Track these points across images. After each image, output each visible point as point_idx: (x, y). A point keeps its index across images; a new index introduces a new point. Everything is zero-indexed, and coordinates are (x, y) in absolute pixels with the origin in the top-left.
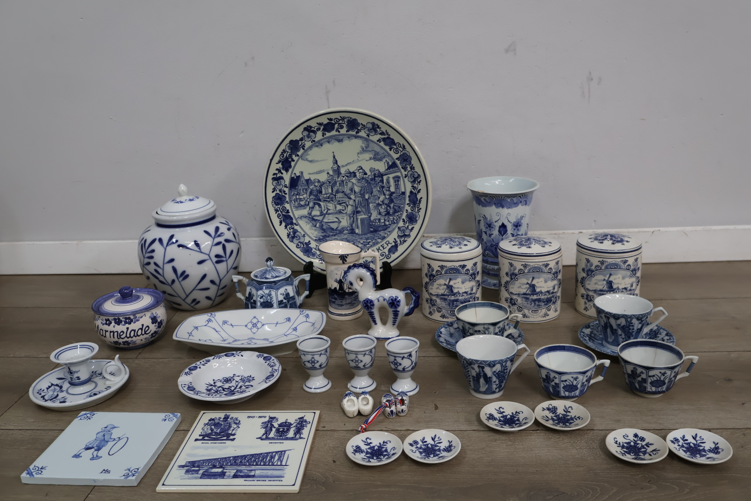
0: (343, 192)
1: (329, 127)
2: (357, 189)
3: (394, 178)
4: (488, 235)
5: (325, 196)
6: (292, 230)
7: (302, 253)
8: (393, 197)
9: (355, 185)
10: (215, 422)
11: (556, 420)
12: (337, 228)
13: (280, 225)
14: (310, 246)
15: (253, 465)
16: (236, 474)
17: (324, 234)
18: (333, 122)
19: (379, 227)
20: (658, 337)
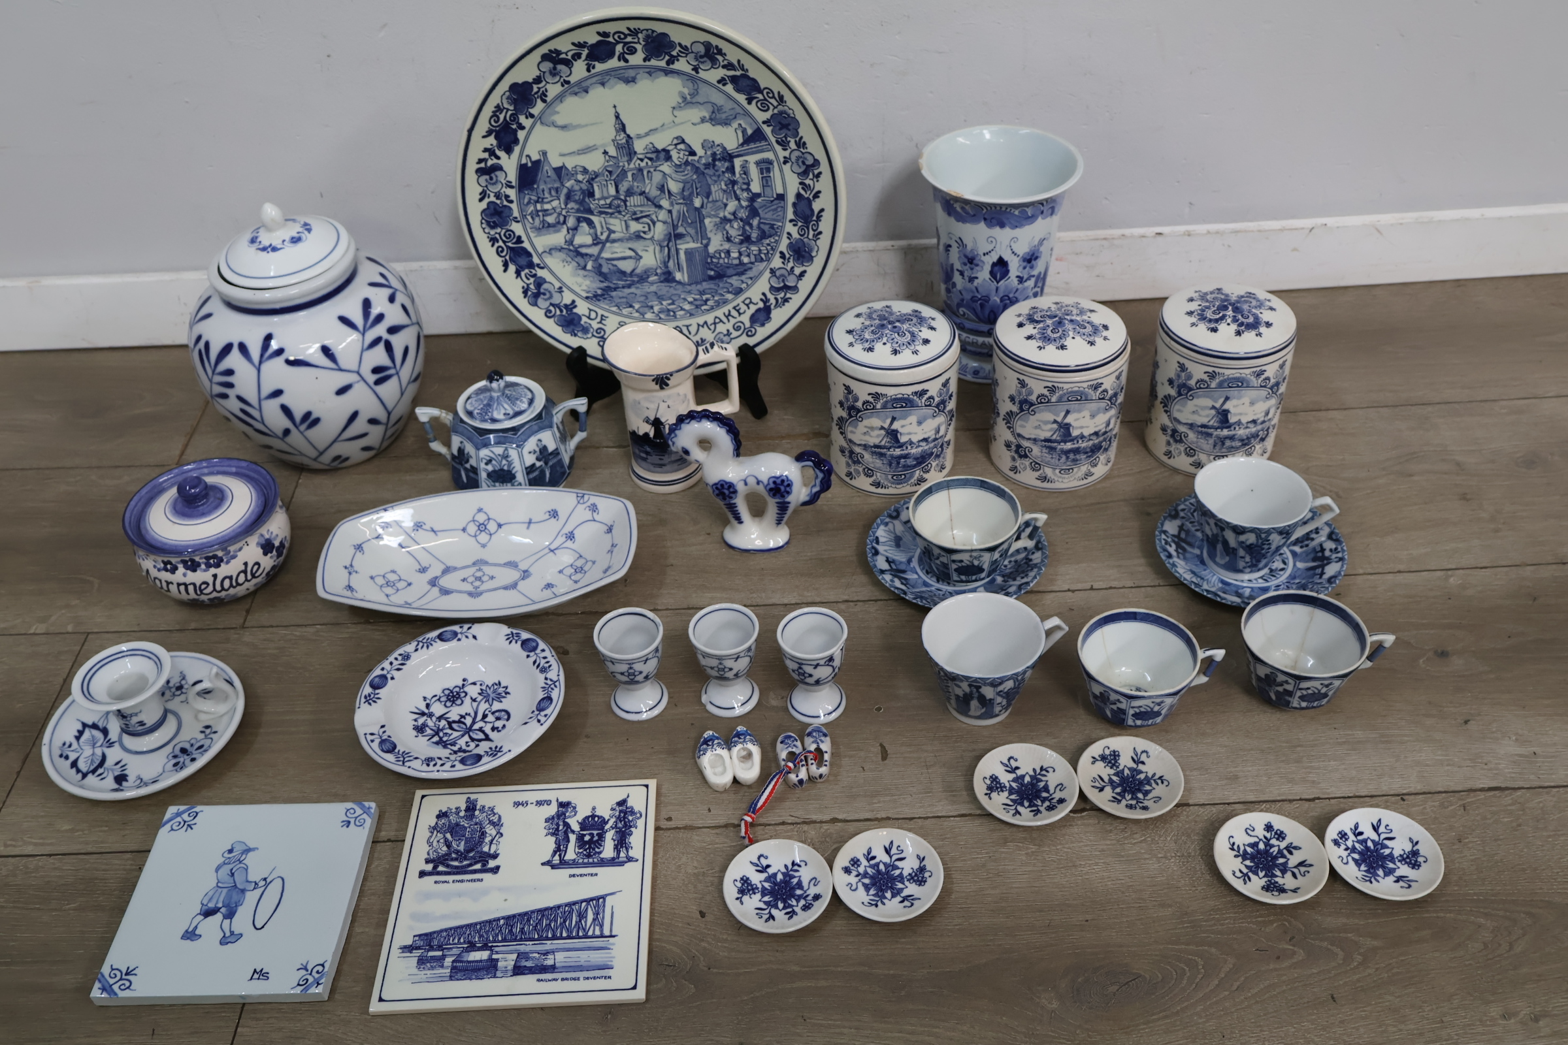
0: (642, 193)
1: (600, 51)
2: (674, 187)
3: (758, 163)
4: (967, 279)
5: (602, 202)
6: (532, 280)
7: (560, 328)
8: (756, 205)
9: (669, 179)
10: (450, 821)
11: (1119, 785)
12: (634, 270)
13: (505, 271)
14: (575, 310)
15: (547, 939)
16: (518, 964)
17: (605, 284)
18: (611, 39)
19: (728, 267)
20: (1313, 539)
